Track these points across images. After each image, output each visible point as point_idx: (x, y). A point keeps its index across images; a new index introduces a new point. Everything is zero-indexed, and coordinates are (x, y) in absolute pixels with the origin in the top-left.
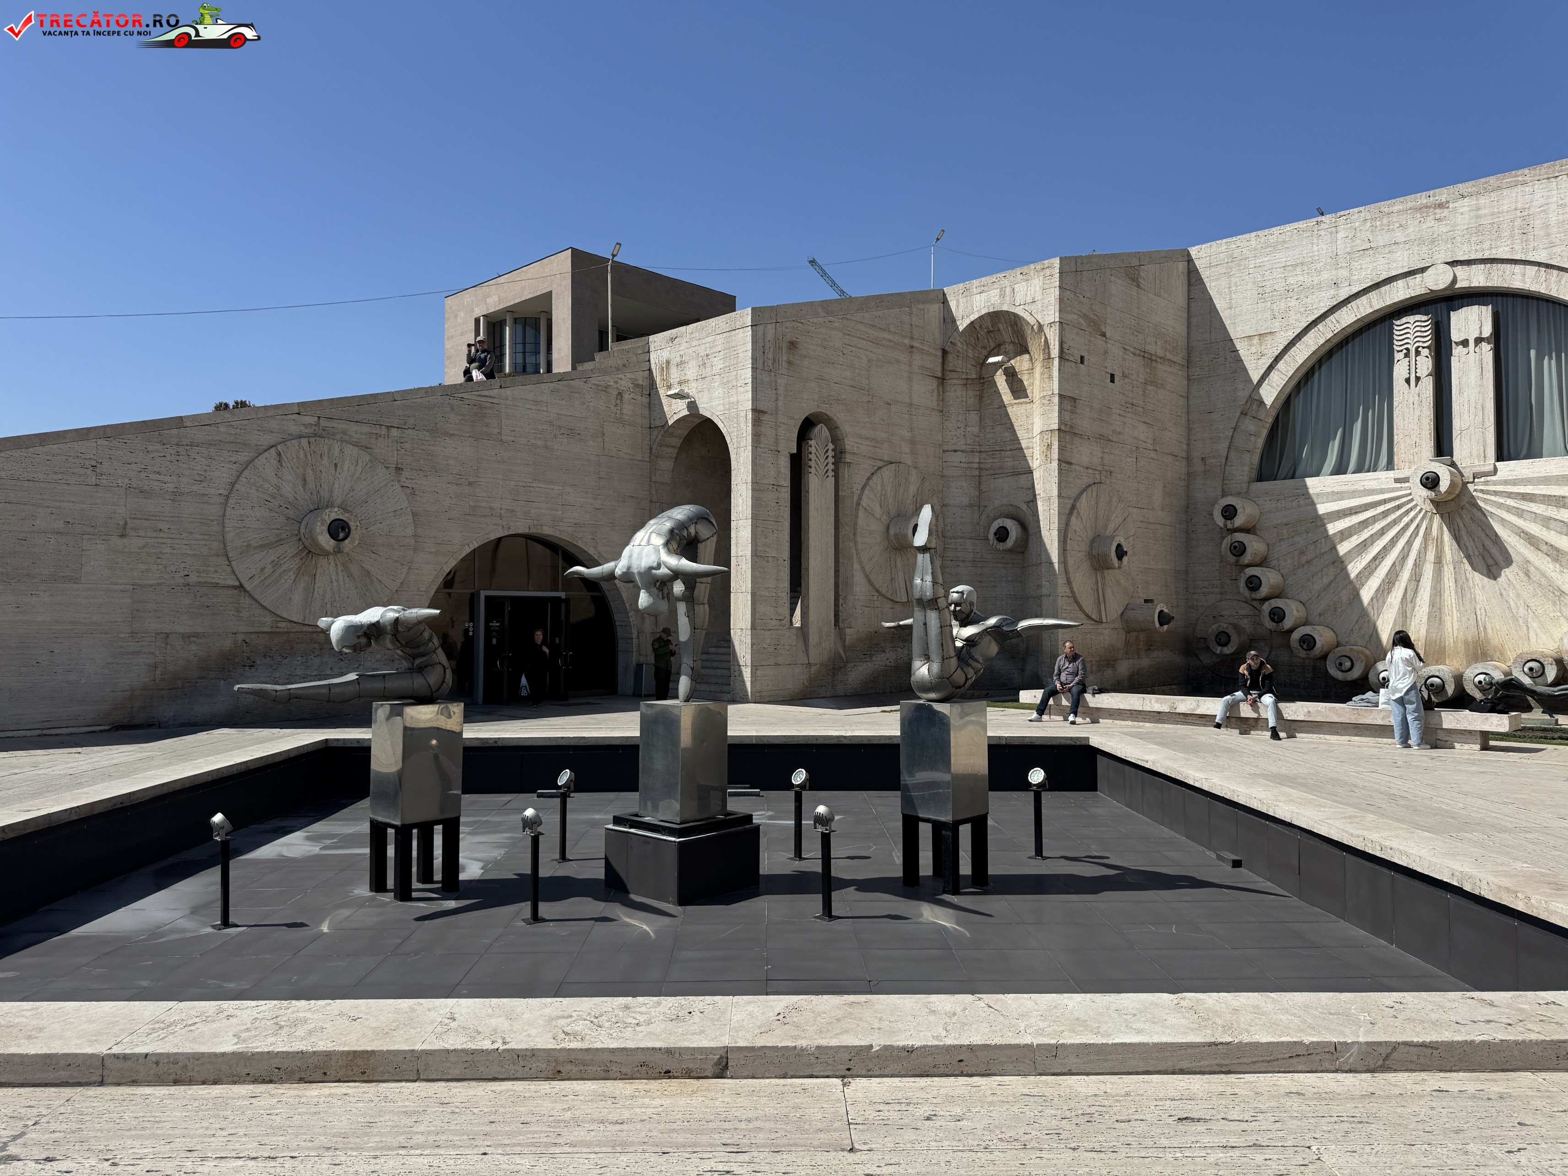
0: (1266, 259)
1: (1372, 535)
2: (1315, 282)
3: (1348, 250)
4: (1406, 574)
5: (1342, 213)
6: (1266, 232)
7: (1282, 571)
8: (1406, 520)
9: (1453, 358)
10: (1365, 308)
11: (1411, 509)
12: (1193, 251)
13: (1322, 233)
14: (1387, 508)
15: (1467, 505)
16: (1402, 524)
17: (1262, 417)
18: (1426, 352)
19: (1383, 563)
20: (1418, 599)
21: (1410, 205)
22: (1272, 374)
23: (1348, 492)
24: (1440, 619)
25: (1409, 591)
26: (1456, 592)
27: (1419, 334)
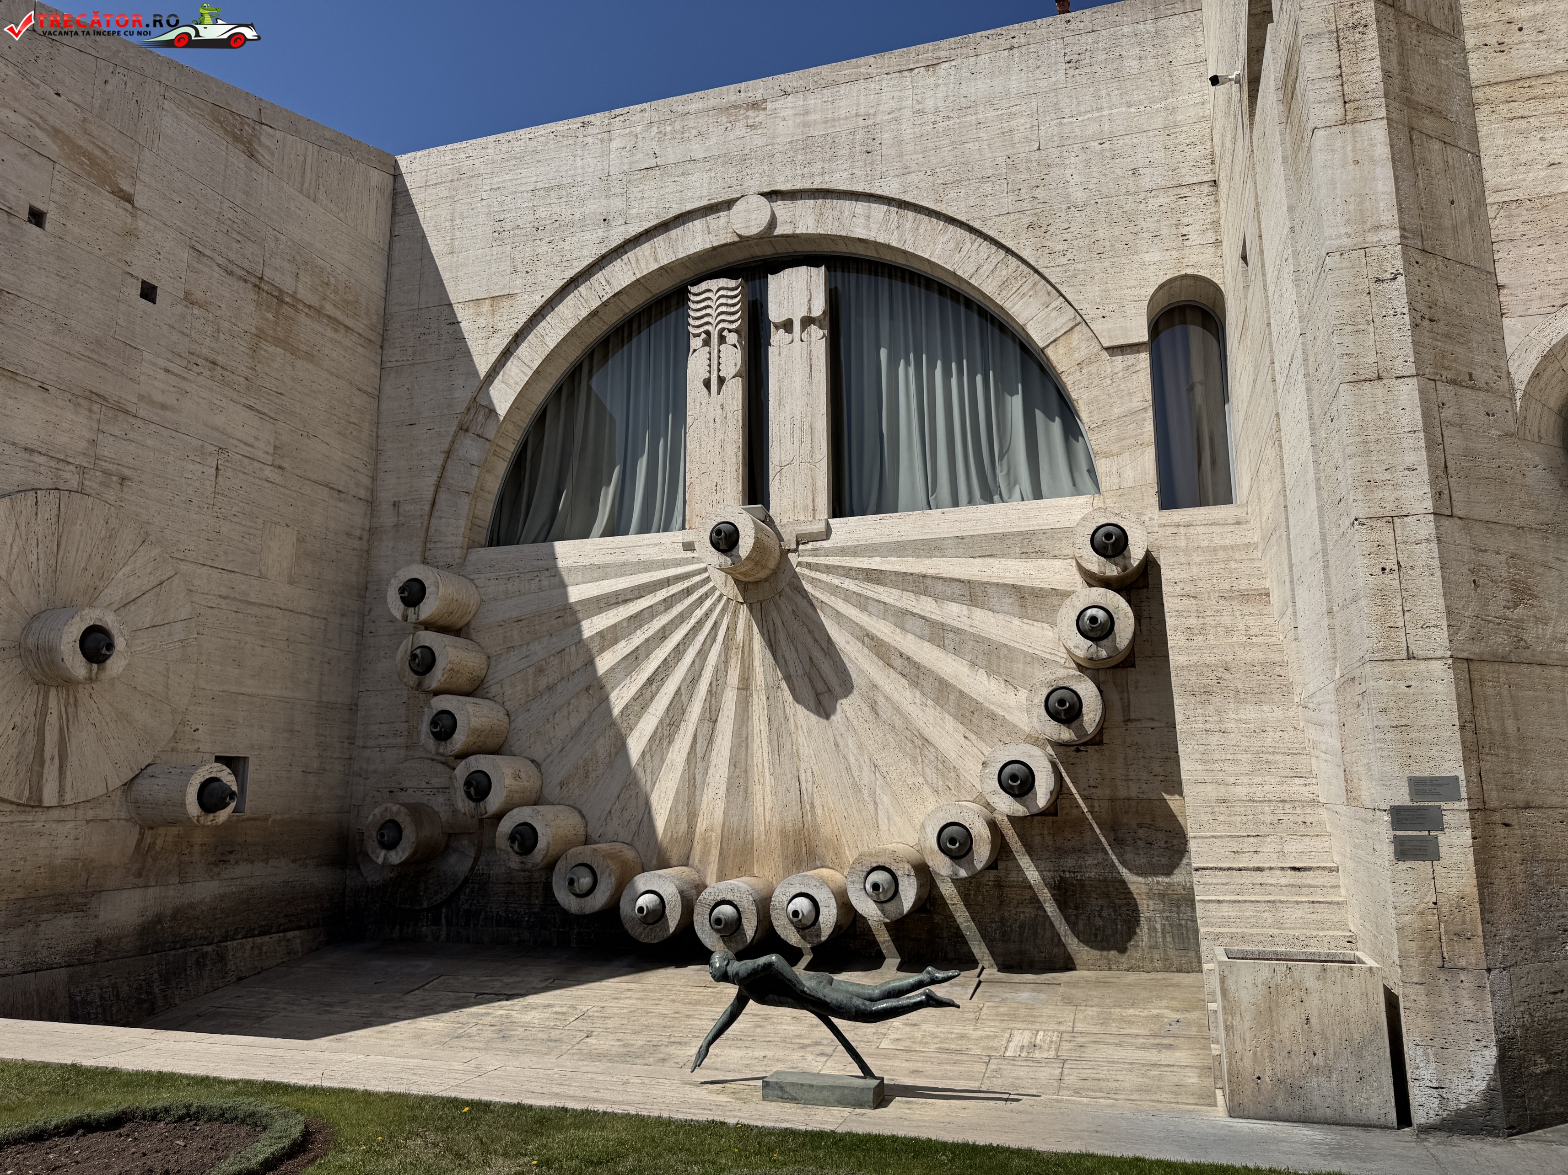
0: (507, 177)
1: (647, 640)
2: (577, 217)
3: (625, 168)
4: (695, 710)
5: (618, 111)
6: (511, 135)
7: (507, 704)
8: (699, 613)
9: (770, 349)
10: (647, 263)
11: (706, 596)
12: (404, 161)
13: (589, 140)
14: (671, 593)
15: (787, 589)
16: (693, 621)
17: (491, 433)
18: (732, 338)
19: (664, 690)
20: (714, 753)
21: (712, 102)
22: (509, 363)
23: (614, 565)
24: (746, 791)
25: (700, 740)
26: (770, 741)
27: (723, 309)
